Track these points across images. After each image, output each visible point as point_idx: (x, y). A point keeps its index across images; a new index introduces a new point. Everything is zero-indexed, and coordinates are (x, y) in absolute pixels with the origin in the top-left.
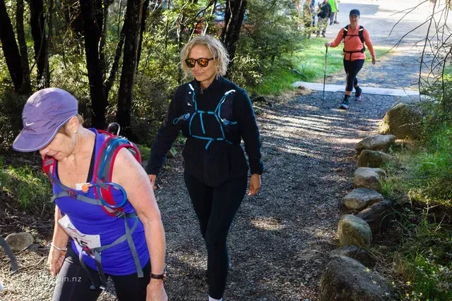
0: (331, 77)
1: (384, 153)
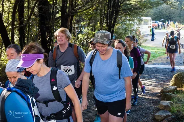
0: (151, 61)
1: (172, 94)
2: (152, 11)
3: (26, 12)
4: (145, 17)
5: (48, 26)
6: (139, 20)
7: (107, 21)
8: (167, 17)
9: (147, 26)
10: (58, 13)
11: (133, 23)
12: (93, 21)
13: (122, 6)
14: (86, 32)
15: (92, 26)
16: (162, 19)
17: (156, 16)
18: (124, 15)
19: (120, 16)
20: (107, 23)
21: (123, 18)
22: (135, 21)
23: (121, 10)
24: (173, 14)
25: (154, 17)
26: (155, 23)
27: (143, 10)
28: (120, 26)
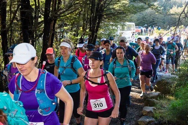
1: (156, 100)
2: (135, 16)
3: (8, 16)
4: (129, 22)
5: (31, 30)
6: (122, 25)
7: (90, 25)
8: (151, 22)
9: (131, 31)
10: (40, 17)
11: (116, 28)
12: (76, 26)
13: (106, 10)
14: (69, 37)
15: (75, 31)
16: (146, 25)
17: (139, 21)
18: (107, 20)
19: (104, 21)
20: (90, 28)
21: (106, 23)
22: (118, 26)
23: (104, 15)
24: (156, 19)
25: (138, 22)
26: (138, 28)
27: (127, 15)
28: (103, 31)
